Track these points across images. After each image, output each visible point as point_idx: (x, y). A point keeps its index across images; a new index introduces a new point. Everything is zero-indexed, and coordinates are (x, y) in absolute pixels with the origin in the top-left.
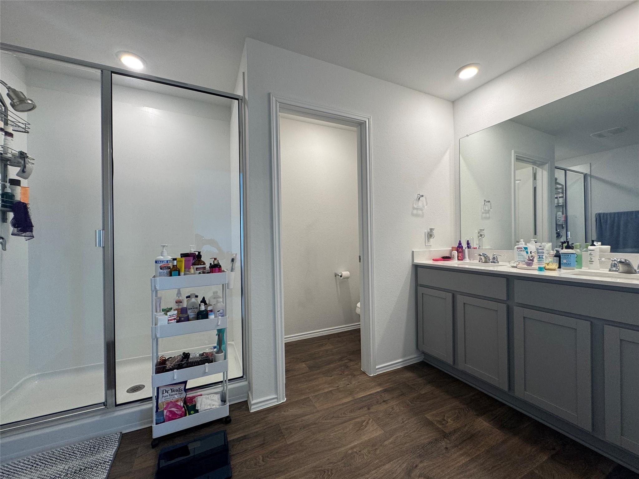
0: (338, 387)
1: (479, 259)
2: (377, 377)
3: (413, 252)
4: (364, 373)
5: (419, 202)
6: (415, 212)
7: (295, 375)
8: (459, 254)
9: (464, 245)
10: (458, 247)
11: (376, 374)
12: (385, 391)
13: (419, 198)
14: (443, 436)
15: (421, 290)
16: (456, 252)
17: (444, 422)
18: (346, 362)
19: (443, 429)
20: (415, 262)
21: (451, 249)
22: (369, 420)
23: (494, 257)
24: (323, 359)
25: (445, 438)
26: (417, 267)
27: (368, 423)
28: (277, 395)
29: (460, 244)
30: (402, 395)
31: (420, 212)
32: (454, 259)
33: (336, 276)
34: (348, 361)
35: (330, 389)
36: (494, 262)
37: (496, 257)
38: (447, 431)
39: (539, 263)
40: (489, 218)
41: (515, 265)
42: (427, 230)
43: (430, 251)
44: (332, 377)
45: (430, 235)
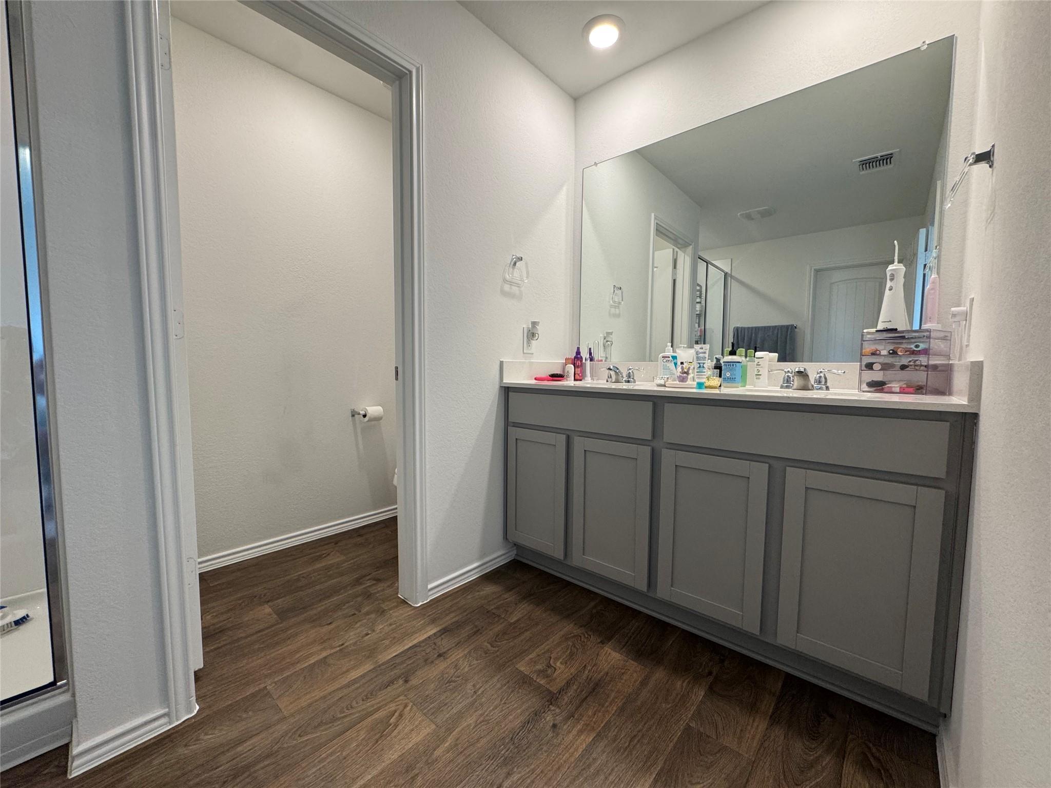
0: (343, 646)
1: (607, 377)
2: (431, 605)
3: (502, 363)
4: (404, 602)
5: (515, 270)
6: (507, 287)
7: (238, 640)
8: (576, 369)
9: (585, 354)
10: (575, 358)
11: (428, 600)
12: (445, 631)
13: (515, 264)
14: (548, 701)
15: (514, 432)
16: (573, 366)
17: (549, 671)
18: (368, 585)
19: (548, 686)
20: (504, 381)
21: (565, 362)
22: (406, 706)
23: (630, 373)
24: (318, 587)
25: (551, 704)
26: (507, 391)
27: (401, 715)
28: (168, 707)
29: (578, 353)
30: (475, 633)
31: (515, 289)
32: (568, 379)
33: (353, 416)
34: (374, 582)
35: (324, 654)
36: (628, 382)
37: (632, 372)
38: (554, 689)
39: (699, 375)
40: (618, 316)
41: (662, 382)
42: (527, 325)
43: (531, 363)
44: (332, 626)
45: (531, 334)
